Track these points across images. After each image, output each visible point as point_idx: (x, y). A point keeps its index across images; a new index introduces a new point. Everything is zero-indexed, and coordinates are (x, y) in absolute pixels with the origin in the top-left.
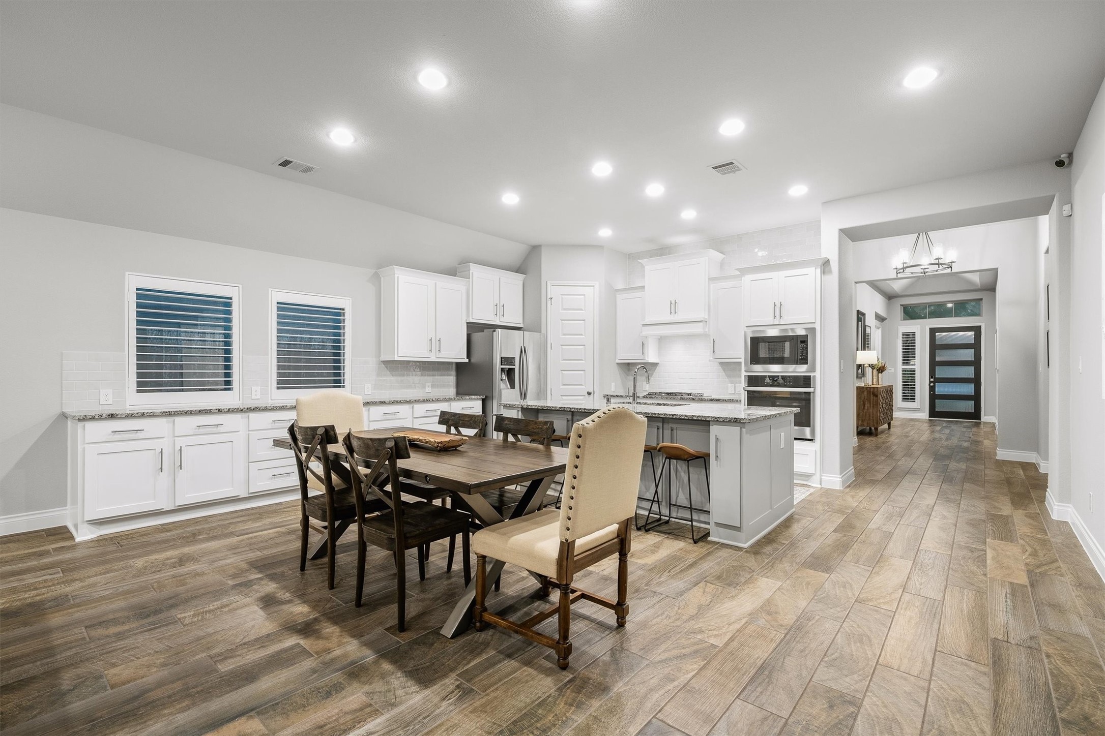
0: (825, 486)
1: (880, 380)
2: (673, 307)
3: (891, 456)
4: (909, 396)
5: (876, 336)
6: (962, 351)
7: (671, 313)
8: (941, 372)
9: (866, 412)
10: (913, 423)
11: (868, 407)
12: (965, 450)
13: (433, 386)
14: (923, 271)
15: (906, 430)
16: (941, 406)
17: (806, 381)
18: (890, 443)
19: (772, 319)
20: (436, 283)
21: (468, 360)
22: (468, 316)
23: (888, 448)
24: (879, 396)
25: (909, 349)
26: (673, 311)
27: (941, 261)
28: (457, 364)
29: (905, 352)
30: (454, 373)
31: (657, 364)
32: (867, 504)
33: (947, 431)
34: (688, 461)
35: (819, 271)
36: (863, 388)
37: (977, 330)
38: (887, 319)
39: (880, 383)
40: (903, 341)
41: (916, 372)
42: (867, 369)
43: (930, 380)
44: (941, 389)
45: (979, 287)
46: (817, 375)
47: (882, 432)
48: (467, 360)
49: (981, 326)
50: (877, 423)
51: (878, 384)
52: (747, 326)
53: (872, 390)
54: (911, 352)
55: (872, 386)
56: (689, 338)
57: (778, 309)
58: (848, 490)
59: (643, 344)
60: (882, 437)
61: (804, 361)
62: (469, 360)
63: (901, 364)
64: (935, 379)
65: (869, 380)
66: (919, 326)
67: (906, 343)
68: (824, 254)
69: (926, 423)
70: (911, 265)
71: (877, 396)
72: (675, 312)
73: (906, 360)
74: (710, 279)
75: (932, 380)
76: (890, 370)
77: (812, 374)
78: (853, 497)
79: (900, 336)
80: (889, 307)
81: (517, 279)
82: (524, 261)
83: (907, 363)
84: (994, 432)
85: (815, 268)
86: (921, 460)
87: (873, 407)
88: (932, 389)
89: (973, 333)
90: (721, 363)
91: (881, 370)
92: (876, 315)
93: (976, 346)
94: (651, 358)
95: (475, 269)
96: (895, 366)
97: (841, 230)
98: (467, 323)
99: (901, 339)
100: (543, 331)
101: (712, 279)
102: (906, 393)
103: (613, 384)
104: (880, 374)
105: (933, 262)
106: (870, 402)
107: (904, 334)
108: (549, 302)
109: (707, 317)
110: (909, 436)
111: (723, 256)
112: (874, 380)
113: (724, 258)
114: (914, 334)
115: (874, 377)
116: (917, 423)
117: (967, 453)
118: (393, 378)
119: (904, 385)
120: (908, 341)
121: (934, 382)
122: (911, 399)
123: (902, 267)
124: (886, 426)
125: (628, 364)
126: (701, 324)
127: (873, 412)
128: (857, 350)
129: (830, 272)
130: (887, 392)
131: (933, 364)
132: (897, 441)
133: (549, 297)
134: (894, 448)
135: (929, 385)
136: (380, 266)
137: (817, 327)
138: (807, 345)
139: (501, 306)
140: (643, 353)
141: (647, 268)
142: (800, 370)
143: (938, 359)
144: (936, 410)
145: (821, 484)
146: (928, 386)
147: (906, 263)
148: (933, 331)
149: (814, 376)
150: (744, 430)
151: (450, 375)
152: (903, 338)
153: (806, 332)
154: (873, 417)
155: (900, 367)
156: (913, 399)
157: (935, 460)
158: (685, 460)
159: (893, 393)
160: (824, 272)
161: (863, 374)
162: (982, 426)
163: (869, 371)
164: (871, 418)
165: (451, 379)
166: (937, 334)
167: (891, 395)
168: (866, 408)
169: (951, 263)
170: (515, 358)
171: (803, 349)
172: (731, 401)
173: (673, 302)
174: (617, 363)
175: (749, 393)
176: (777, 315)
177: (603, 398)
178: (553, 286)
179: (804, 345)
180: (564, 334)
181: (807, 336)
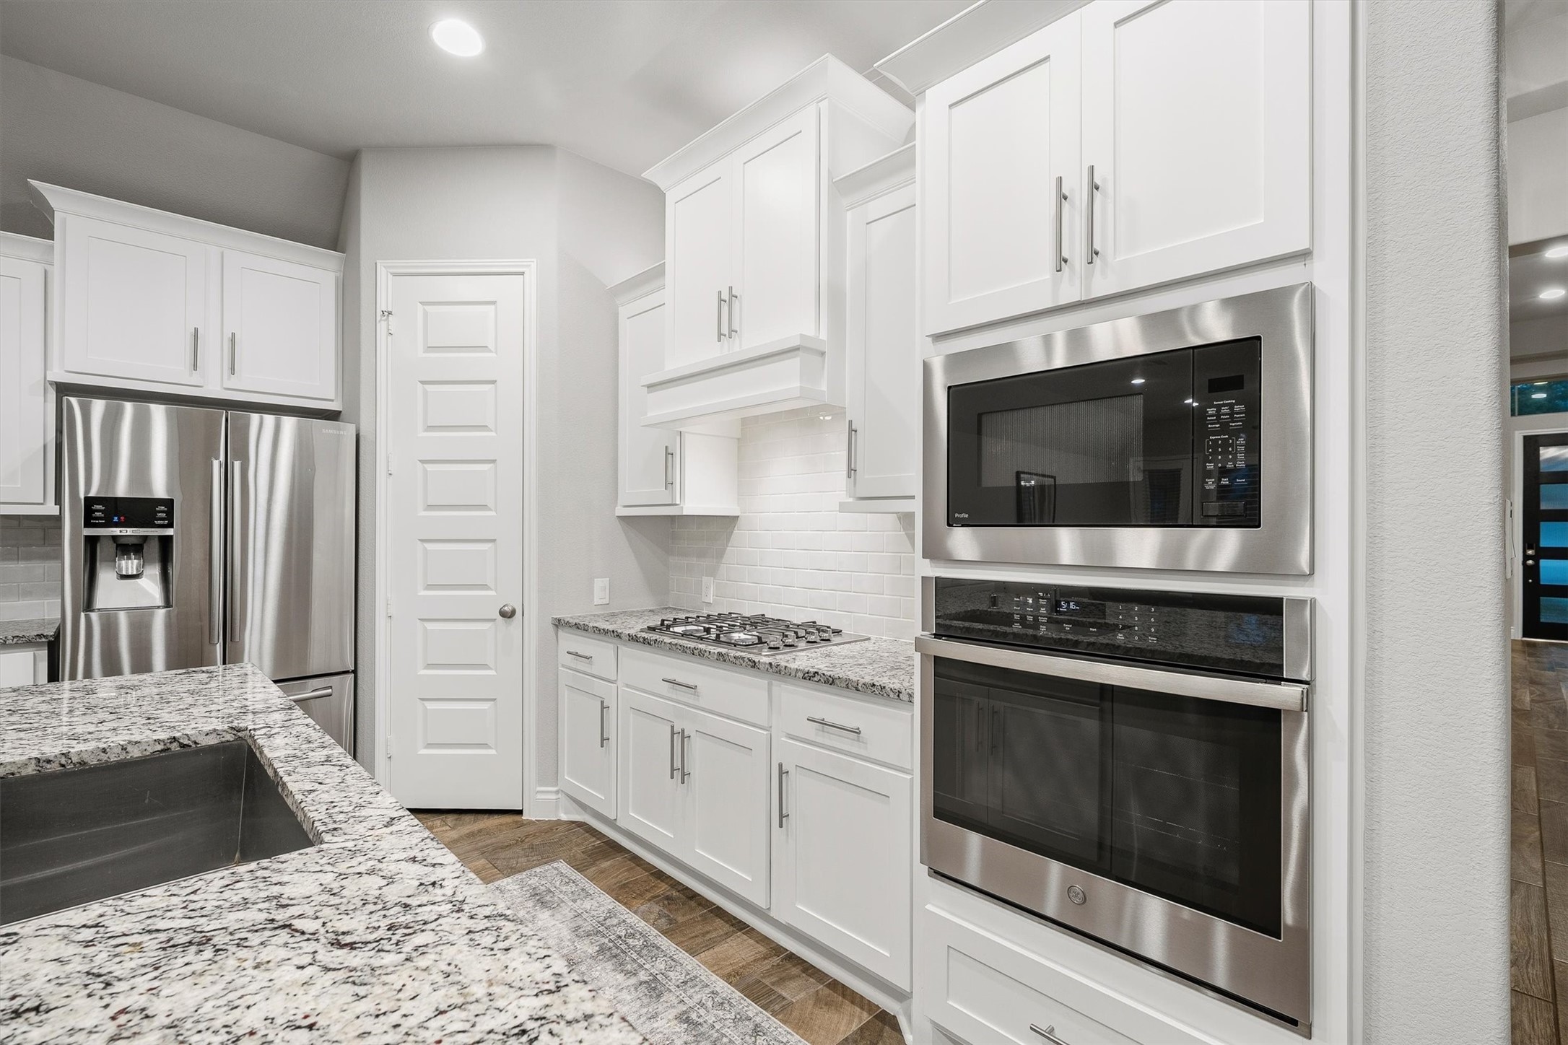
2: (727, 311)
7: (720, 335)
8: (1553, 536)
16: (1556, 611)
22: (51, 361)
26: (725, 330)
28: (30, 520)
31: (728, 523)
43: (1524, 552)
44: (1554, 571)
59: (668, 454)
64: (1535, 551)
69: (1514, 646)
72: (732, 331)
74: (840, 187)
75: (1530, 552)
81: (317, 266)
88: (1531, 573)
98: (49, 384)
101: (846, 188)
103: (600, 584)
108: (382, 327)
109: (823, 336)
121: (1536, 558)
126: (794, 363)
131: (1534, 518)
133: (382, 310)
135: (1524, 563)
139: (224, 342)
140: (669, 484)
141: (670, 198)
143: (1545, 505)
144: (1546, 619)
146: (1521, 566)
148: (1533, 443)
166: (1544, 450)
170: (172, 501)
171: (1225, 428)
172: (874, 691)
173: (725, 296)
174: (623, 519)
175: (942, 665)
176: (1075, 249)
177: (551, 628)
178: (395, 275)
179: (1225, 410)
180: (431, 428)
181: (1248, 348)
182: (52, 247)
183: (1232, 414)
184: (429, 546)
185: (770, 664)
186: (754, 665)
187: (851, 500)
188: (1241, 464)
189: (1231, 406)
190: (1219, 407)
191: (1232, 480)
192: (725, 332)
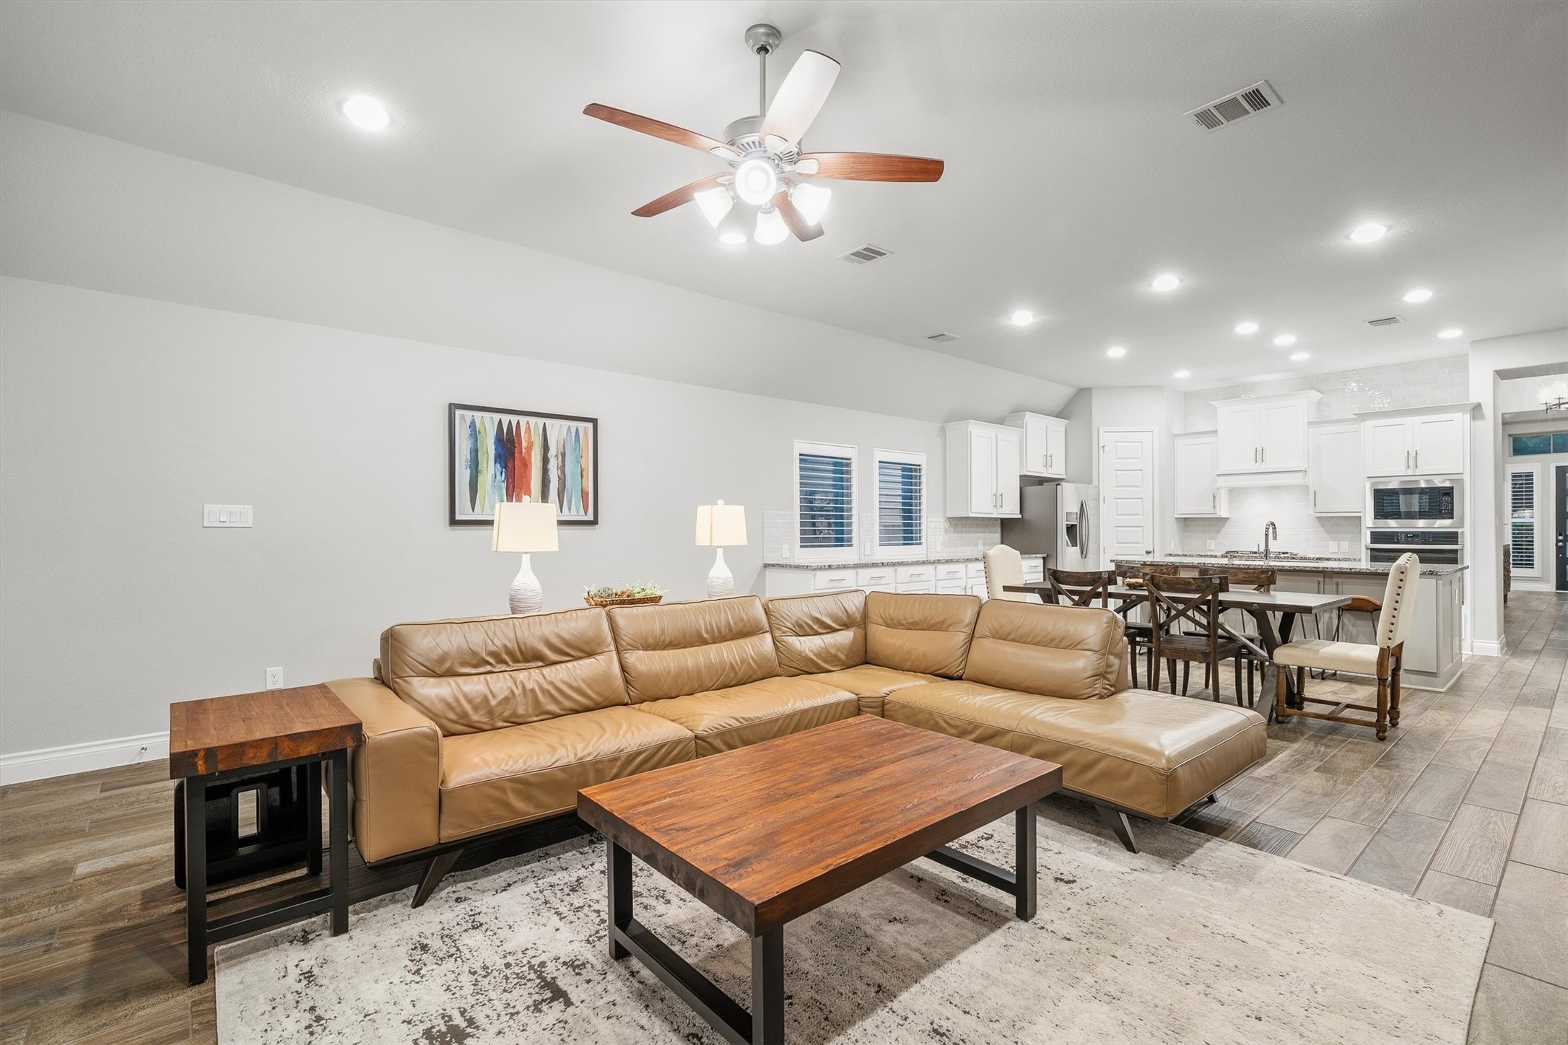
0: (1478, 652)
2: (1260, 454)
4: (1523, 560)
7: (1255, 462)
17: (1452, 537)
19: (1403, 469)
20: (997, 436)
22: (1021, 467)
25: (1522, 496)
26: (1258, 460)
28: (1003, 520)
29: (1517, 500)
30: (999, 530)
31: (1227, 519)
34: (1371, 612)
35: (1468, 416)
40: (1513, 484)
41: (1535, 527)
43: (1557, 538)
46: (1466, 532)
48: (1020, 516)
52: (1368, 477)
54: (1526, 499)
57: (1412, 458)
58: (1504, 657)
59: (1214, 497)
61: (1448, 513)
63: (1510, 515)
64: (1565, 536)
66: (1539, 464)
67: (1518, 488)
68: (1474, 399)
69: (1552, 598)
72: (1263, 460)
73: (1518, 511)
74: (1309, 423)
75: (1560, 538)
77: (1460, 530)
79: (1509, 478)
81: (1060, 425)
82: (1069, 403)
83: (1520, 515)
85: (1463, 414)
88: (1560, 550)
90: (1319, 519)
94: (1222, 512)
95: (1030, 418)
97: (1496, 371)
98: (1020, 476)
99: (1511, 481)
100: (1095, 482)
101: (1311, 424)
102: (1518, 557)
107: (1515, 476)
108: (1101, 451)
109: (1307, 466)
111: (1320, 395)
113: (1324, 398)
114: (1531, 475)
116: (1538, 597)
118: (955, 536)
119: (1515, 545)
120: (1521, 484)
121: (1564, 541)
122: (1528, 564)
126: (1301, 474)
129: (1482, 417)
131: (1562, 516)
133: (1101, 445)
135: (1557, 545)
136: (948, 420)
137: (1466, 478)
138: (1452, 499)
139: (1049, 456)
140: (1212, 507)
141: (1221, 411)
142: (1441, 525)
143: (1567, 509)
145: (1472, 651)
146: (1555, 547)
148: (1561, 471)
149: (1463, 532)
150: (1440, 582)
151: (996, 532)
152: (1513, 480)
153: (1451, 483)
155: (1509, 520)
156: (1530, 564)
158: (1368, 611)
160: (1474, 418)
165: (997, 536)
166: (1566, 475)
171: (1448, 501)
173: (1261, 450)
174: (1177, 518)
178: (1105, 432)
180: (1118, 486)
181: (1452, 488)
182: (1023, 431)
183: (1449, 498)
184: (1120, 528)
187: (1311, 513)
188: (1451, 508)
190: (1447, 497)
191: (1450, 510)
192: (1260, 460)
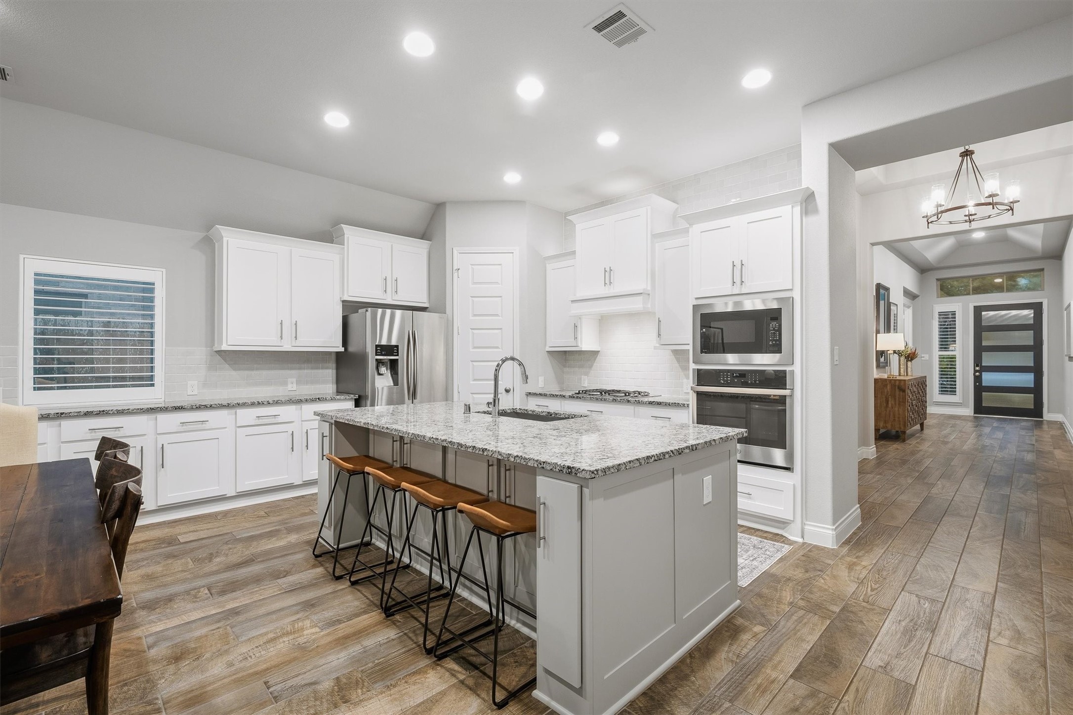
0: (808, 540)
1: (909, 369)
2: (608, 273)
3: (922, 477)
4: (948, 387)
5: (904, 315)
6: (1017, 333)
7: (605, 284)
8: (988, 359)
9: (890, 411)
10: (952, 422)
11: (892, 404)
12: (1031, 468)
13: (299, 382)
14: (967, 218)
15: (945, 432)
16: (989, 399)
17: (779, 379)
18: (922, 453)
19: (729, 284)
20: (291, 250)
21: (343, 348)
22: (344, 292)
23: (919, 462)
24: (908, 391)
25: (947, 331)
26: (607, 281)
27: (996, 200)
28: (337, 354)
29: (943, 335)
30: (334, 365)
31: (596, 353)
32: (872, 590)
33: (1000, 435)
34: (504, 538)
35: (797, 209)
36: (885, 380)
37: (1037, 308)
38: (918, 296)
39: (909, 373)
40: (939, 322)
41: (957, 359)
42: (891, 356)
43: (974, 368)
44: (989, 379)
45: (1040, 254)
46: (797, 370)
47: (912, 435)
49: (1042, 302)
50: (905, 426)
51: (907, 375)
52: (695, 299)
53: (897, 383)
54: (950, 335)
55: (898, 378)
56: (631, 316)
57: (738, 271)
58: (845, 550)
59: (576, 326)
60: (913, 442)
61: (776, 349)
62: (346, 349)
63: (938, 349)
64: (980, 368)
65: (894, 369)
66: (960, 304)
67: (944, 325)
68: (806, 184)
69: (971, 421)
70: (950, 207)
71: (904, 391)
72: (610, 283)
73: (944, 346)
74: (655, 236)
75: (977, 368)
76: (923, 356)
77: (788, 369)
78: (851, 567)
79: (936, 316)
80: (922, 283)
81: (421, 247)
82: (425, 222)
83: (945, 348)
84: (1065, 437)
85: (792, 207)
86: (966, 484)
87: (899, 404)
88: (978, 379)
89: (1032, 311)
91: (911, 357)
92: (904, 291)
93: (1036, 326)
94: (587, 343)
95: (349, 231)
96: (930, 352)
97: (832, 145)
98: (343, 301)
99: (937, 319)
100: (448, 311)
101: (656, 236)
102: (944, 384)
103: (541, 379)
104: (909, 363)
105: (983, 202)
106: (895, 399)
107: (940, 314)
108: (455, 275)
109: (649, 288)
110: (949, 442)
111: (675, 205)
112: (902, 370)
113: (678, 208)
114: (954, 313)
115: (901, 366)
116: (958, 422)
117: (1035, 474)
118: (234, 373)
119: (941, 374)
120: (946, 322)
121: (980, 372)
122: (951, 391)
123: (935, 211)
124: (918, 427)
125: (565, 352)
126: (640, 298)
127: (898, 410)
128: (878, 332)
129: (816, 211)
130: (918, 385)
131: (979, 350)
132: (931, 450)
133: (455, 268)
134: (927, 462)
135: (974, 374)
139: (393, 281)
140: (576, 338)
141: (578, 227)
143: (984, 343)
144: (983, 405)
145: (803, 537)
146: (973, 376)
147: (941, 206)
148: (978, 310)
149: (792, 372)
151: (327, 368)
152: (939, 318)
153: (779, 304)
154: (899, 418)
155: (936, 353)
156: (953, 391)
157: (987, 484)
159: (926, 385)
160: (805, 212)
161: (887, 363)
162: (1045, 427)
163: (894, 359)
164: (897, 419)
165: (330, 373)
166: (983, 313)
167: (924, 389)
168: (890, 405)
169: (1011, 202)
170: (398, 346)
171: (774, 330)
172: (676, 405)
173: (608, 269)
174: (548, 352)
175: (699, 394)
176: (737, 280)
177: (525, 396)
178: (460, 253)
179: (774, 325)
180: (475, 315)
181: (779, 311)
182: (344, 248)
183: (776, 326)
184: (475, 364)
185: (636, 401)
186: (629, 401)
187: (658, 345)
188: (777, 338)
189: (775, 324)
190: (773, 324)
191: (776, 342)
192: (608, 282)
